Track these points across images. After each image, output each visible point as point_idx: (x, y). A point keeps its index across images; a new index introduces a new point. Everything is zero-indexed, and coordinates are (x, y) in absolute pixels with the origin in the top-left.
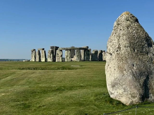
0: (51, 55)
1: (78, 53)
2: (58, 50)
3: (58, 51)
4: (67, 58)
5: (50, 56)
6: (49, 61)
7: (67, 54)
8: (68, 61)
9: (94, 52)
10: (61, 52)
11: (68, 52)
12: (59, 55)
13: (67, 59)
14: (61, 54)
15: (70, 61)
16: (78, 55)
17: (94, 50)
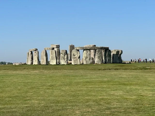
0: (65, 56)
1: (100, 54)
2: (75, 50)
3: (74, 52)
4: (86, 59)
5: (63, 57)
6: (62, 64)
7: (86, 55)
8: (88, 63)
9: (116, 52)
10: (79, 53)
11: (87, 52)
12: (76, 56)
13: (87, 62)
14: (79, 55)
15: (90, 64)
16: (99, 55)
17: (115, 50)
